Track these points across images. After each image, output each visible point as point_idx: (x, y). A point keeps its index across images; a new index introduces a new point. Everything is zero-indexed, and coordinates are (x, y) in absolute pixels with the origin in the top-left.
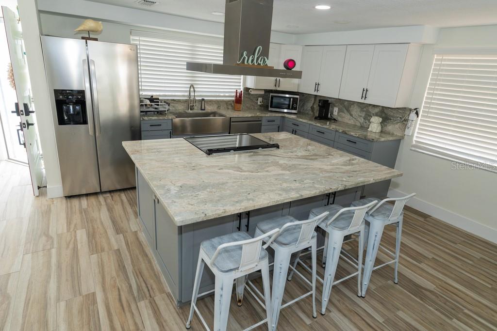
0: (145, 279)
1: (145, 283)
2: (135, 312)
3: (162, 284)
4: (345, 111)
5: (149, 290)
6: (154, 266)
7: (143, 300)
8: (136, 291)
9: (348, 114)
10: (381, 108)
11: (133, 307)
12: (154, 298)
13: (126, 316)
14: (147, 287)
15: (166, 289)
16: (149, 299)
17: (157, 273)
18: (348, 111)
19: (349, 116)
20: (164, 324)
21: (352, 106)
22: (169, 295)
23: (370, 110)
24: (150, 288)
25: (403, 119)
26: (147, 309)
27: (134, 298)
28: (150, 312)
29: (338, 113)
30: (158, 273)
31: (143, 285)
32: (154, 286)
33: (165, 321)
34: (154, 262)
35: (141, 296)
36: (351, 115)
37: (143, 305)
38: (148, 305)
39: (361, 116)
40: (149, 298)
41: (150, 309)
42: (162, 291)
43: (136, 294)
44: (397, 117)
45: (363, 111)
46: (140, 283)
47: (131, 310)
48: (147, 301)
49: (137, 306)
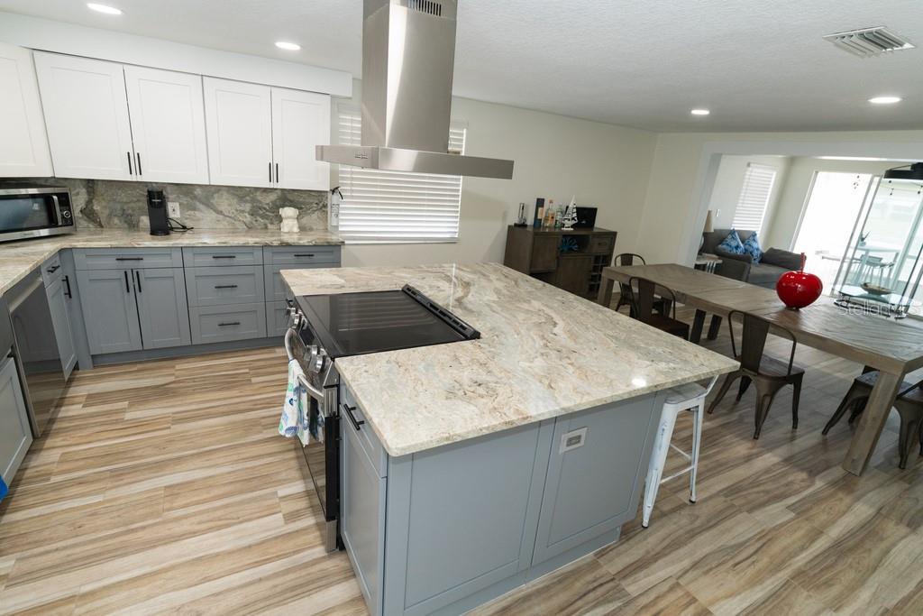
0: (577, 597)
1: (585, 595)
2: (652, 596)
3: (579, 568)
4: (201, 207)
5: (601, 585)
6: (534, 588)
7: (623, 589)
8: (610, 605)
9: (211, 211)
10: (279, 192)
11: (644, 601)
12: (613, 573)
13: (667, 607)
14: (594, 589)
15: (588, 560)
16: (619, 580)
17: (555, 580)
18: (209, 205)
19: (214, 215)
20: (653, 553)
21: (216, 195)
22: (600, 554)
23: (259, 198)
24: (595, 584)
25: (321, 205)
26: (640, 580)
27: (627, 604)
28: (642, 574)
29: (181, 213)
30: (555, 578)
31: (591, 596)
32: (590, 577)
33: (648, 552)
34: (522, 591)
35: (618, 595)
36: (220, 213)
37: (632, 587)
38: (629, 580)
39: (243, 211)
40: (617, 582)
41: (637, 576)
42: (593, 565)
43: (618, 604)
44: (312, 203)
45: (246, 202)
46: (588, 603)
47: (652, 601)
48: (623, 583)
49: (641, 595)
